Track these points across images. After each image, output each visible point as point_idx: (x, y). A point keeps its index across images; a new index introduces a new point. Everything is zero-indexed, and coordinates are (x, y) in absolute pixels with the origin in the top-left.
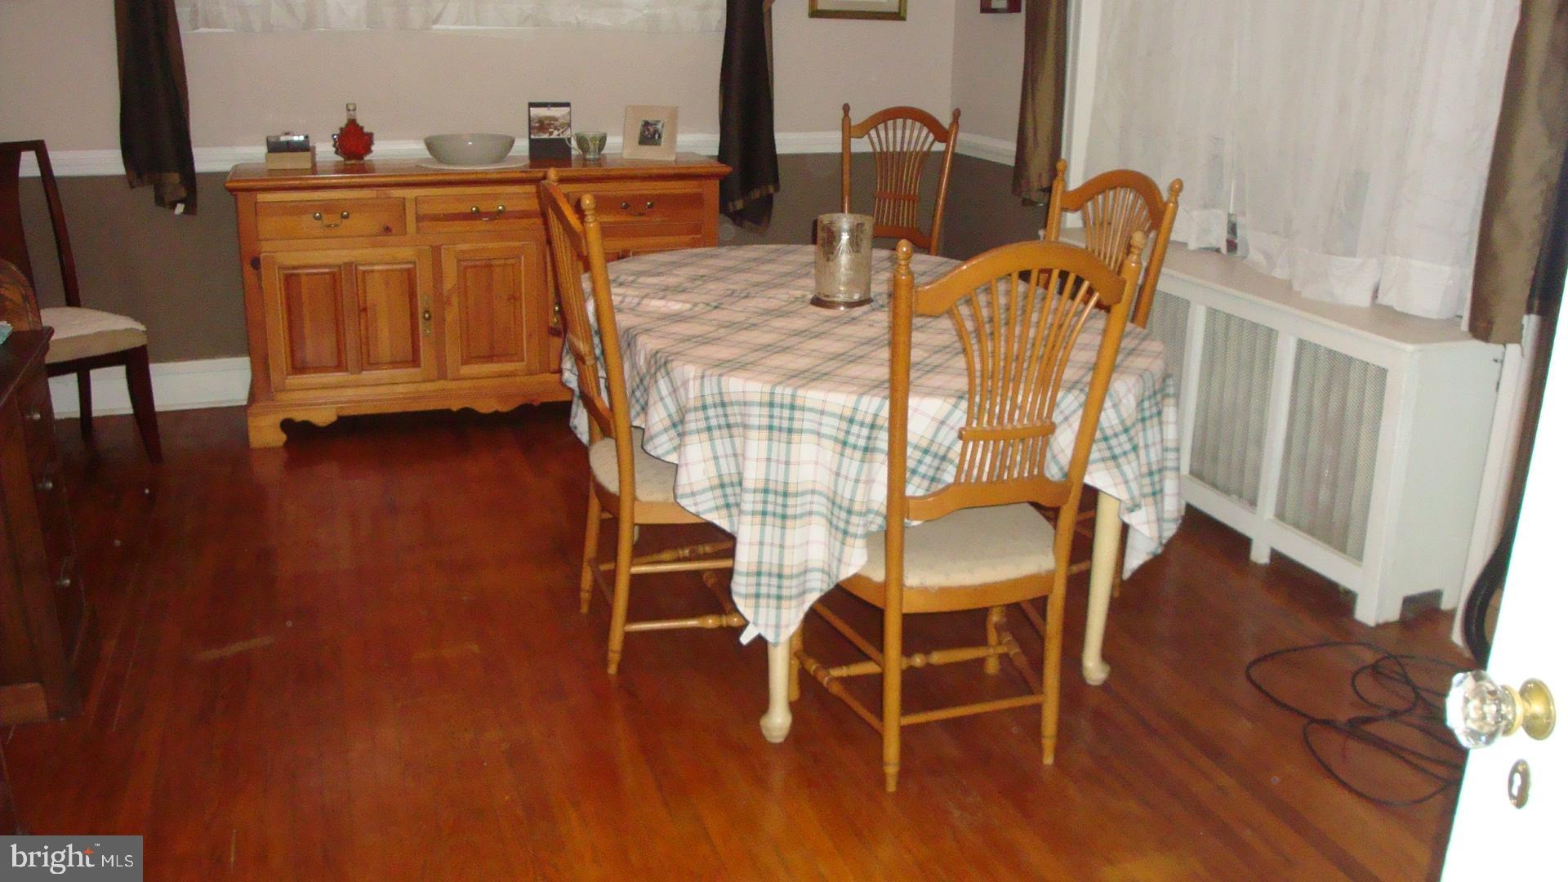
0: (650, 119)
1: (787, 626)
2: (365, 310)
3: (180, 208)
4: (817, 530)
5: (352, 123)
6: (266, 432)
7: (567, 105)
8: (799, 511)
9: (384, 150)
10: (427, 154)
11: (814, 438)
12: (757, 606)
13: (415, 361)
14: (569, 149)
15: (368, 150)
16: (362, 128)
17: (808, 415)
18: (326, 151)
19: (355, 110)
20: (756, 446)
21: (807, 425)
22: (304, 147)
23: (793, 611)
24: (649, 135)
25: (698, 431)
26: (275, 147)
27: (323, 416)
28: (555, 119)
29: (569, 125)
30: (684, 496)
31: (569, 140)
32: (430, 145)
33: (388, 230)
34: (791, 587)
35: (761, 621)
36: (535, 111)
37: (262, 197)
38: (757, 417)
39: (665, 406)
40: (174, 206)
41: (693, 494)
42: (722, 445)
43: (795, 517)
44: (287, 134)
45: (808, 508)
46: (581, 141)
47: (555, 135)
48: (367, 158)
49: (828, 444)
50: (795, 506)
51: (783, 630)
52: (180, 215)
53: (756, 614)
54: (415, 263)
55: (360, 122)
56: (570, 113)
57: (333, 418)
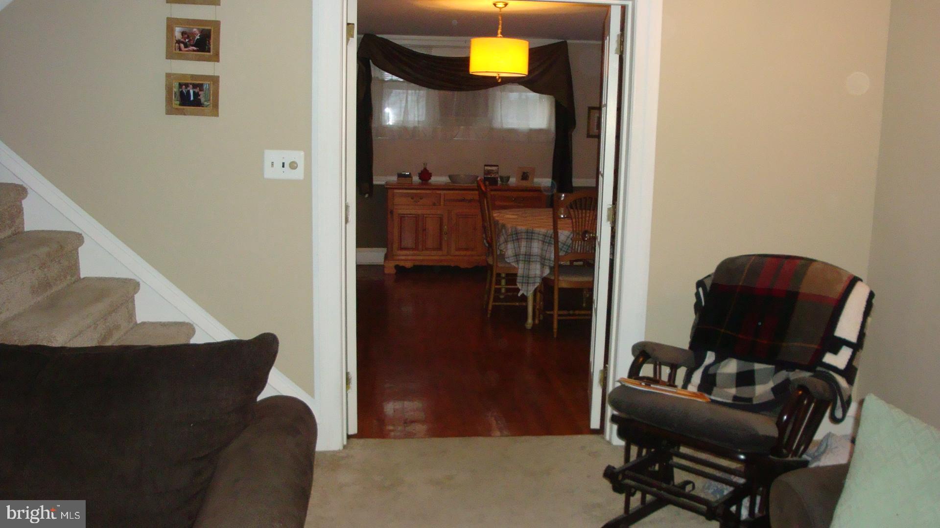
0: (525, 171)
1: (530, 291)
2: (425, 230)
3: (367, 196)
4: (538, 266)
5: (425, 169)
6: (390, 269)
7: (497, 166)
8: (533, 260)
9: (435, 180)
10: (450, 181)
11: (537, 241)
12: (522, 285)
13: (440, 248)
14: (497, 181)
15: (430, 179)
16: (428, 171)
17: (536, 235)
18: (416, 179)
19: (426, 165)
20: (523, 243)
21: (535, 237)
22: (409, 176)
23: (532, 287)
24: (525, 177)
25: (511, 241)
26: (400, 176)
27: (409, 265)
28: (492, 170)
29: (498, 173)
30: (506, 258)
31: (497, 178)
32: (450, 177)
33: (434, 204)
34: (531, 281)
35: (523, 289)
36: (486, 168)
37: (396, 191)
38: (524, 236)
39: (504, 236)
40: (365, 194)
41: (509, 257)
42: (516, 244)
43: (532, 261)
44: (404, 172)
45: (536, 260)
46: (502, 178)
47: (493, 176)
48: (430, 181)
49: (540, 242)
50: (533, 259)
51: (529, 292)
52: (367, 197)
53: (522, 287)
54: (442, 215)
55: (428, 169)
56: (498, 169)
57: (412, 266)
